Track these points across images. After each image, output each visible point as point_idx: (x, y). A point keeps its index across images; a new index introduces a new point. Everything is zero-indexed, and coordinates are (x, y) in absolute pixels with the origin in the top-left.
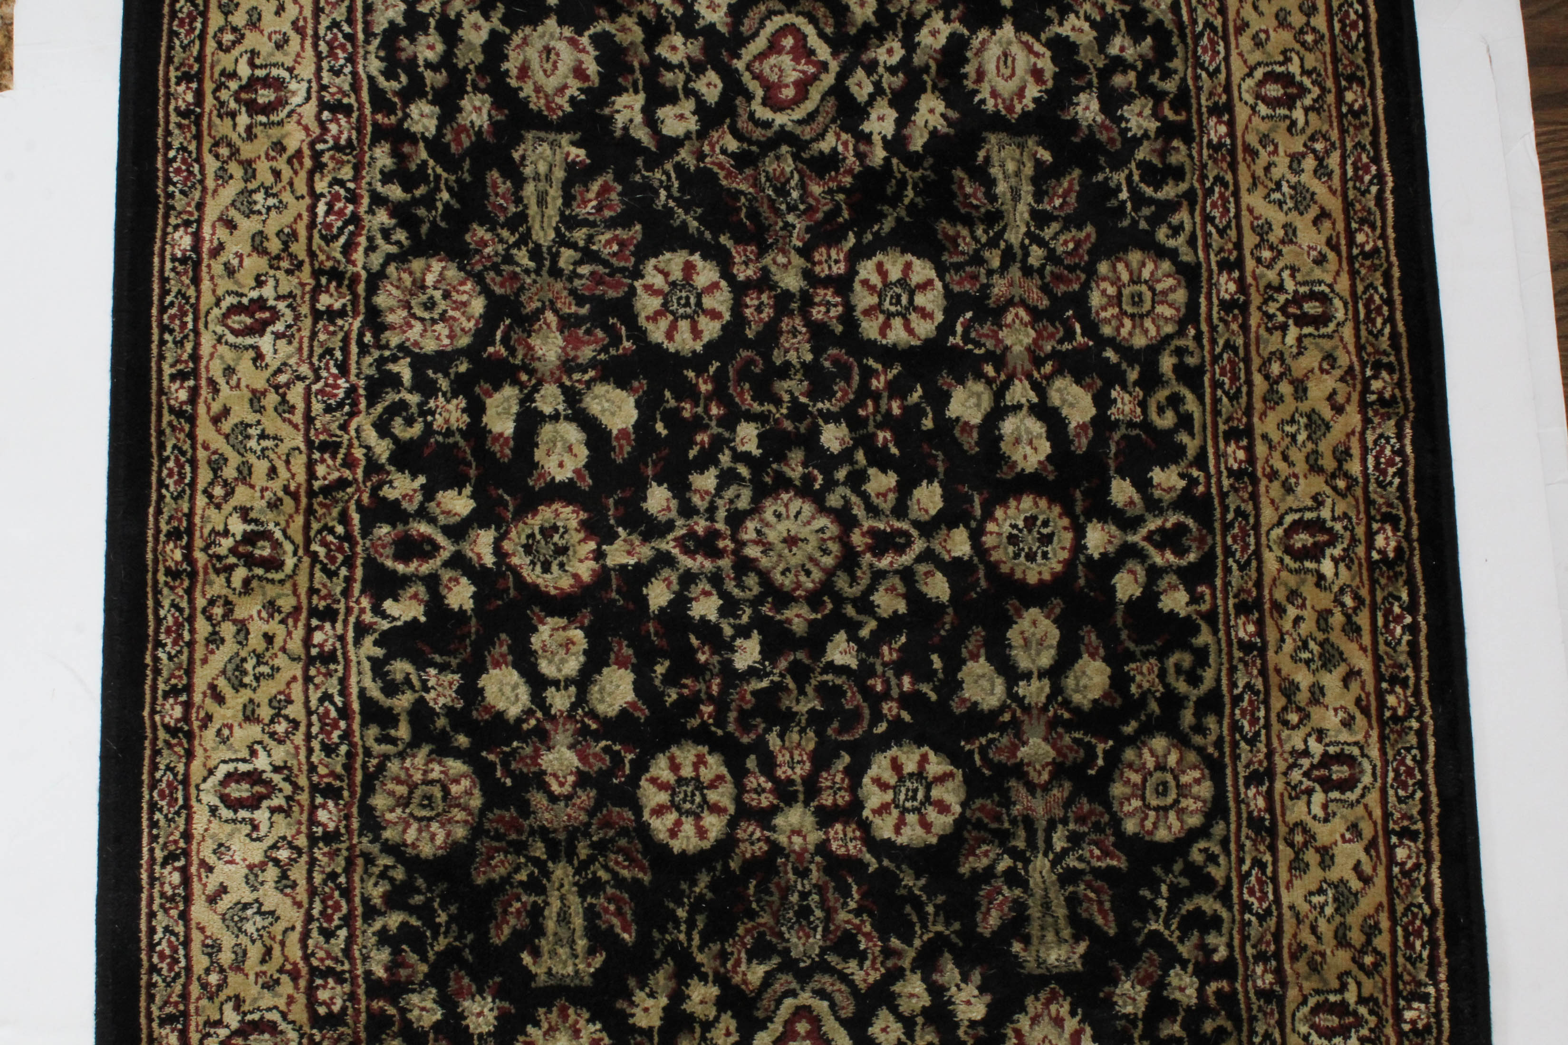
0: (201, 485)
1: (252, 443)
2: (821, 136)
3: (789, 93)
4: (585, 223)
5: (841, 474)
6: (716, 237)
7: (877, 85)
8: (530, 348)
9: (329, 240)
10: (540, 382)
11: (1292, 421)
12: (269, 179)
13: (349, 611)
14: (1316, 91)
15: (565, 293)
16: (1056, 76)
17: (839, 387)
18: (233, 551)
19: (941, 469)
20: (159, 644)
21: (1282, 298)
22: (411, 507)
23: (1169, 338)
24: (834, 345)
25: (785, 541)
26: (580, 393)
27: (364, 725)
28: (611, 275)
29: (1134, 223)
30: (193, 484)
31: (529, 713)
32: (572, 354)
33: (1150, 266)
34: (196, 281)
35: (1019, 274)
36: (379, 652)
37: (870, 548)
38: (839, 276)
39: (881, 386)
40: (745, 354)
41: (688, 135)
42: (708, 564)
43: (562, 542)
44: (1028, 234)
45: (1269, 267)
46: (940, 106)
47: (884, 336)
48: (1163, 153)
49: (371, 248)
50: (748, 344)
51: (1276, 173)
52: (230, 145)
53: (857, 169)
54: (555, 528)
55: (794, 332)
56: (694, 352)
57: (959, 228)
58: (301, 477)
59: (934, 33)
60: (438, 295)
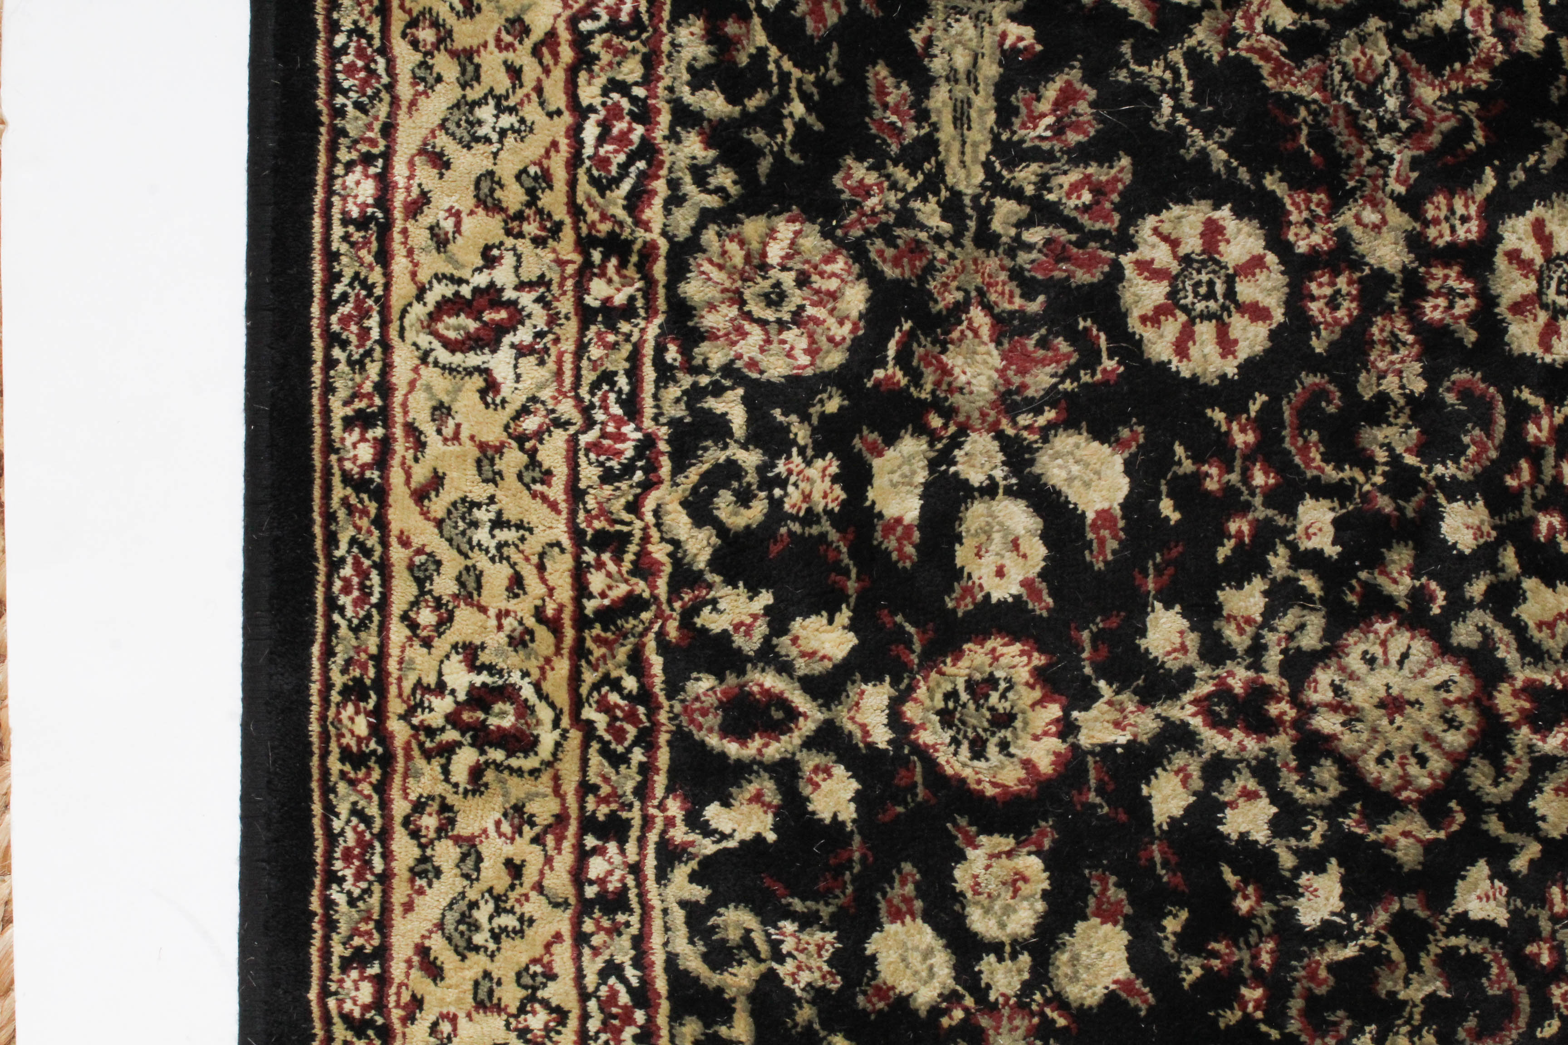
0: (398, 605)
1: (481, 535)
5: (1477, 589)
6: (1258, 179)
8: (946, 371)
9: (603, 186)
10: (963, 430)
12: (503, 83)
13: (647, 822)
15: (1003, 276)
17: (1470, 437)
18: (452, 719)
20: (332, 878)
22: (749, 644)
24: (1464, 365)
25: (1381, 704)
26: (1030, 449)
27: (675, 1017)
28: (1080, 244)
30: (384, 605)
31: (953, 998)
32: (1017, 380)
34: (384, 257)
36: (699, 893)
37: (1528, 718)
38: (1469, 243)
39: (1544, 435)
40: (1310, 380)
42: (1252, 745)
43: (1003, 707)
47: (1548, 348)
49: (676, 199)
50: (1315, 364)
52: (436, 24)
53: (1499, 57)
54: (992, 682)
55: (1394, 343)
56: (1223, 377)
58: (565, 593)
60: (788, 279)
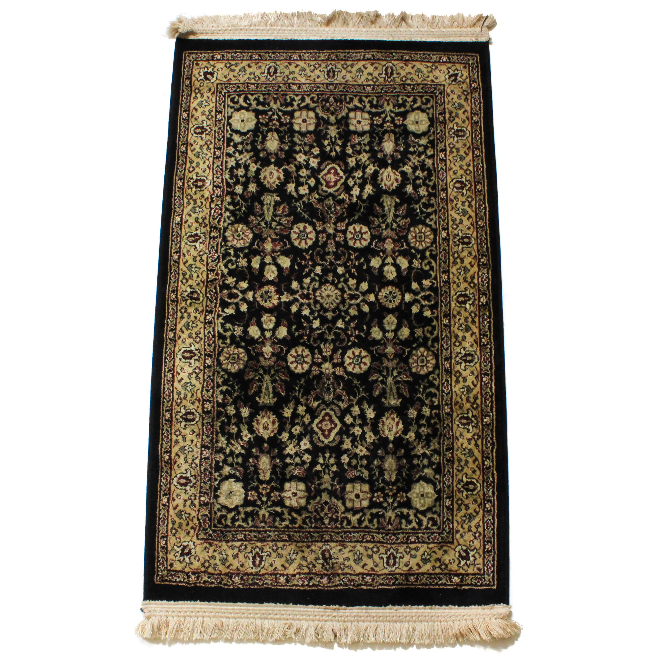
0: (180, 279)
1: (193, 269)
2: (340, 195)
3: (332, 184)
4: (279, 216)
5: (342, 280)
6: (312, 220)
7: (355, 182)
8: (264, 247)
9: (214, 219)
10: (266, 255)
11: (460, 269)
12: (200, 204)
13: (216, 311)
14: (469, 186)
15: (273, 233)
16: (401, 181)
17: (342, 258)
18: (187, 296)
19: (368, 278)
20: (168, 318)
21: (458, 238)
22: (232, 286)
23: (428, 247)
24: (342, 247)
25: (327, 296)
26: (276, 258)
27: (219, 339)
28: (285, 229)
29: (421, 218)
30: (178, 279)
31: (260, 337)
32: (274, 248)
33: (424, 229)
34: (181, 229)
35: (390, 230)
36: (223, 321)
37: (349, 298)
38: (343, 230)
39: (353, 257)
40: (318, 249)
41: (306, 194)
42: (307, 301)
43: (270, 295)
44: (393, 220)
45: (455, 229)
46: (371, 188)
47: (354, 245)
48: (429, 200)
49: (225, 221)
50: (319, 246)
51: (458, 206)
52: (190, 196)
53: (349, 203)
54: (268, 292)
55: (331, 244)
56: (305, 248)
57: (375, 218)
58: (205, 278)
59: (370, 169)
60: (241, 233)
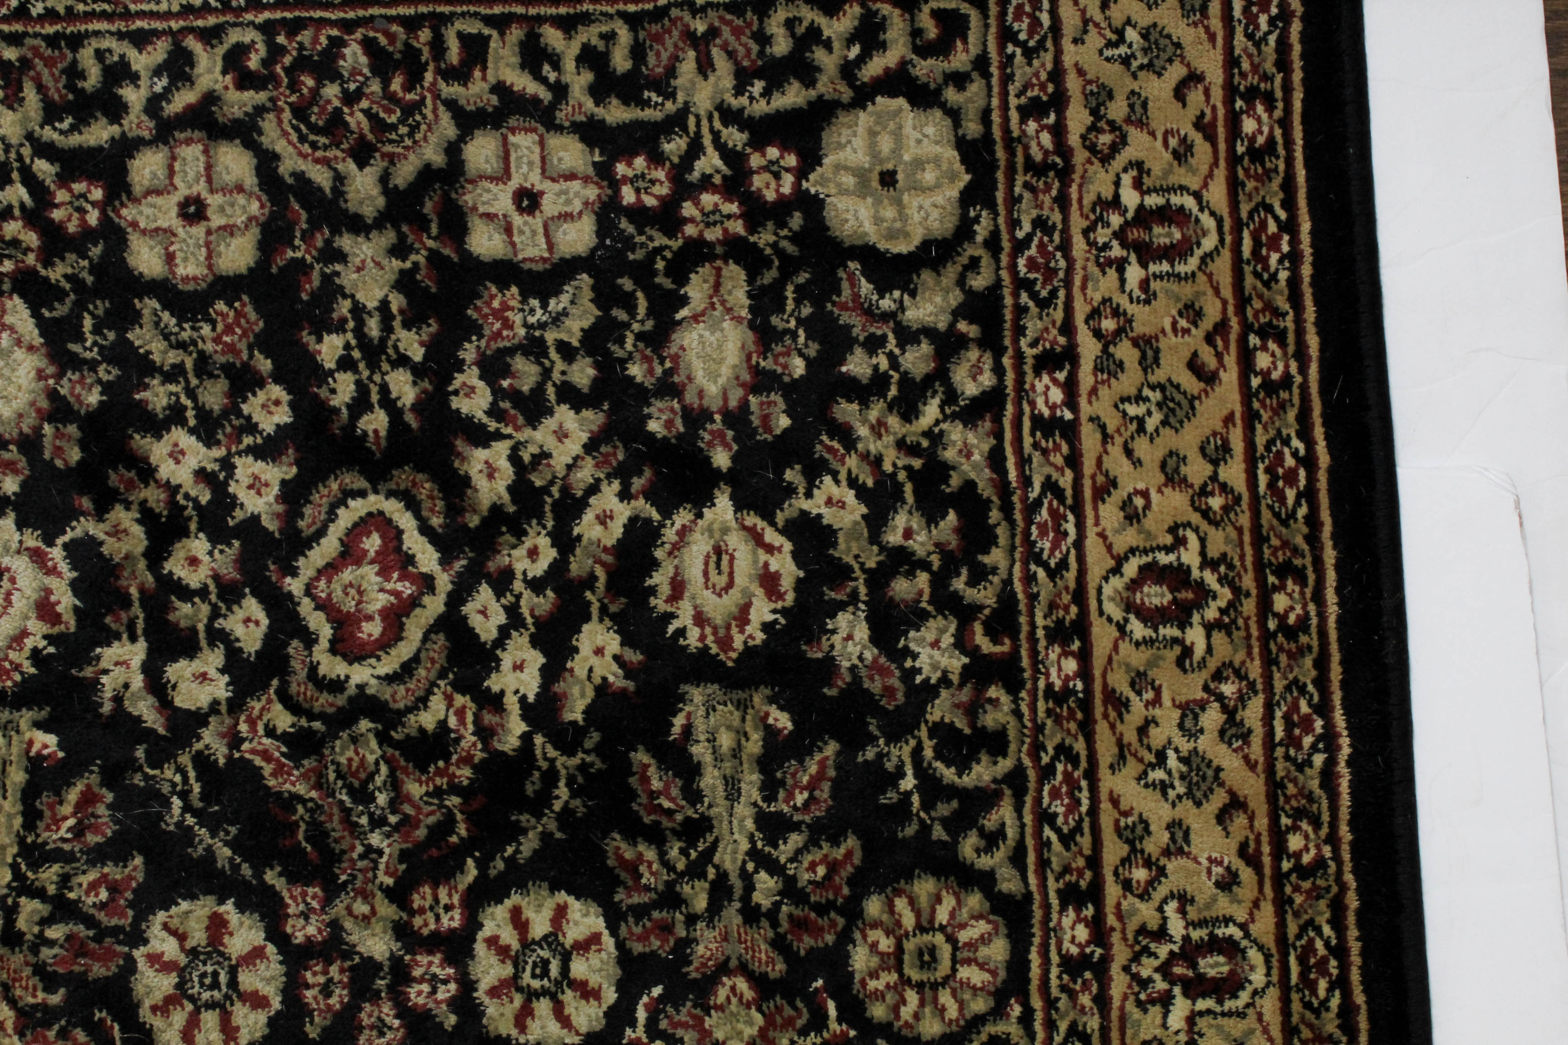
2: (423, 702)
3: (372, 629)
4: (58, 856)
7: (513, 611)
14: (1225, 594)
16: (800, 585)
21: (1163, 951)
23: (978, 1021)
29: (925, 829)
33: (948, 902)
35: (738, 920)
41: (214, 706)
44: (753, 853)
45: (1144, 896)
46: (613, 643)
48: (972, 710)
51: (1157, 736)
57: (641, 848)
59: (604, 519)
